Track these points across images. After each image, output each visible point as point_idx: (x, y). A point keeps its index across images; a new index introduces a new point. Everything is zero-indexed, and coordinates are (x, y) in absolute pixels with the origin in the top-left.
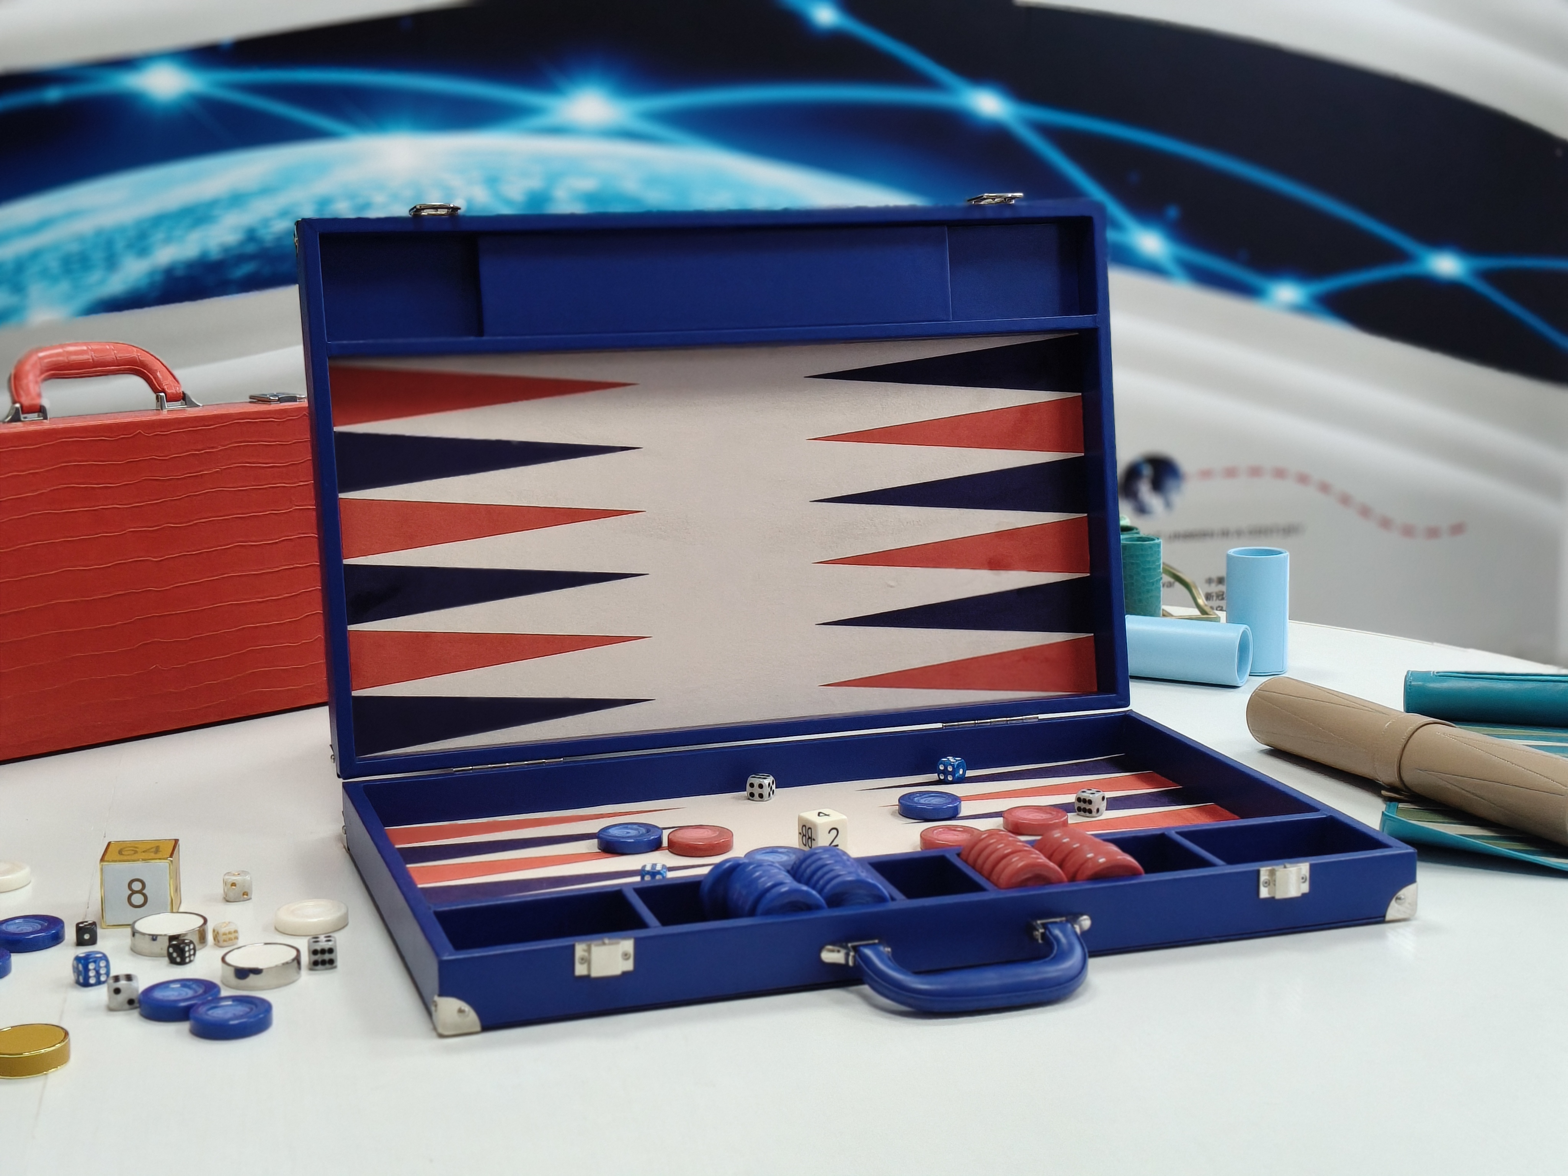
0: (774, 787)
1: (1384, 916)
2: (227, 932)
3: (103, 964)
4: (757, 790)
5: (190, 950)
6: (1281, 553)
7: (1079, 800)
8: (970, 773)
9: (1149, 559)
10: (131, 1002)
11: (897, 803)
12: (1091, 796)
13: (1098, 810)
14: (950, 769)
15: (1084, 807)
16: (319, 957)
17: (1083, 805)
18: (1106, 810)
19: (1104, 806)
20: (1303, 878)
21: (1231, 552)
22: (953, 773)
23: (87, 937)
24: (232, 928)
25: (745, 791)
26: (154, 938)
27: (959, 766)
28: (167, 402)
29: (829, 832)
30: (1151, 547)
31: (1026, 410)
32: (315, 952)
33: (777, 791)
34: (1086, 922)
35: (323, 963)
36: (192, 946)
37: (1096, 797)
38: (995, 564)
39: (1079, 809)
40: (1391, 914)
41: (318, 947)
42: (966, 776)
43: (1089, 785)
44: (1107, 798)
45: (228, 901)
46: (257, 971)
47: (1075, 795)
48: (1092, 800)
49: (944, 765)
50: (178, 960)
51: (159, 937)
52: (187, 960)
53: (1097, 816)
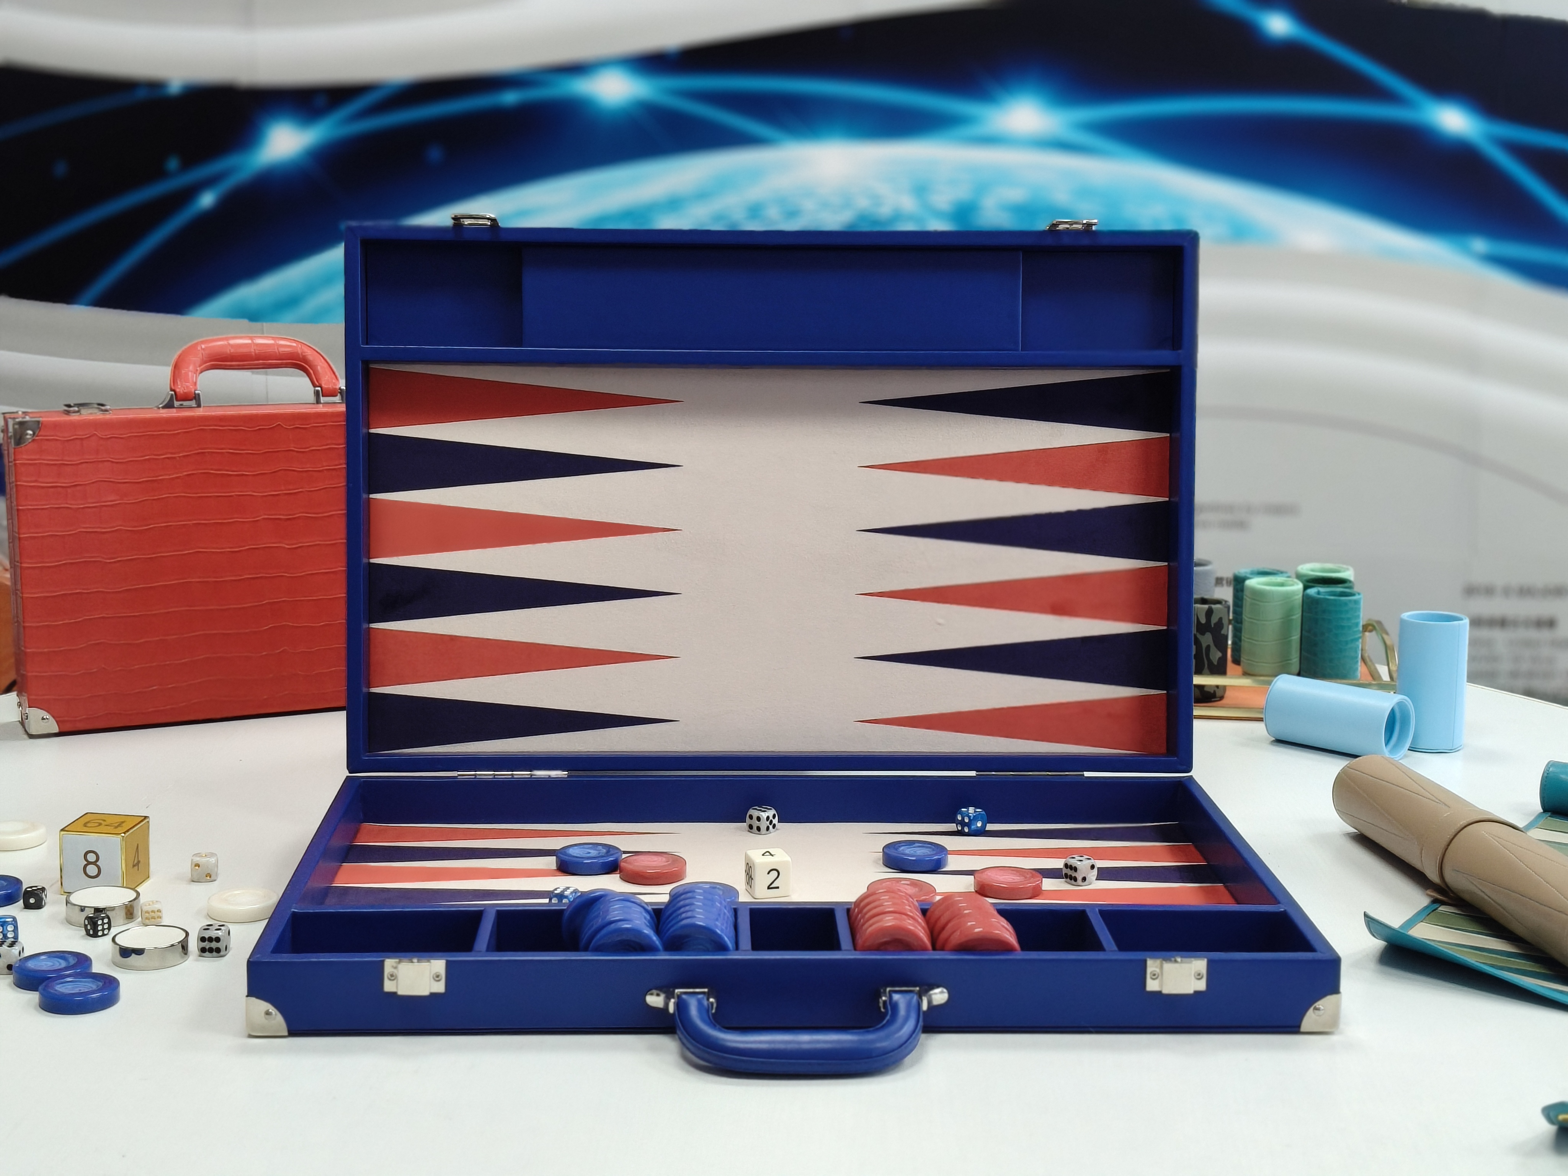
0: (775, 821)
1: (1299, 1027)
2: (150, 910)
3: (10, 928)
4: (755, 823)
5: (103, 924)
6: (1462, 619)
7: (1066, 866)
8: (990, 827)
9: (1343, 616)
10: (10, 967)
11: (882, 851)
12: (1079, 863)
13: (1084, 879)
14: (967, 820)
15: (1069, 874)
16: (207, 945)
17: (1069, 872)
18: (1096, 880)
19: (1094, 875)
20: (1199, 974)
21: (1406, 615)
22: (968, 825)
23: (32, 901)
24: (157, 907)
25: (745, 822)
26: (82, 909)
27: (976, 818)
28: (323, 396)
29: (768, 873)
30: (1346, 604)
31: (1103, 449)
32: (203, 939)
33: (778, 825)
34: (939, 996)
35: (211, 950)
36: (106, 921)
37: (1083, 865)
38: (1059, 609)
39: (1066, 876)
40: (1306, 1025)
41: (207, 935)
42: (987, 829)
43: (1081, 852)
44: (1098, 868)
45: (193, 881)
46: (139, 952)
47: (1064, 860)
48: (1077, 867)
49: (962, 815)
50: (91, 932)
51: (86, 909)
52: (100, 933)
53: (1083, 885)
